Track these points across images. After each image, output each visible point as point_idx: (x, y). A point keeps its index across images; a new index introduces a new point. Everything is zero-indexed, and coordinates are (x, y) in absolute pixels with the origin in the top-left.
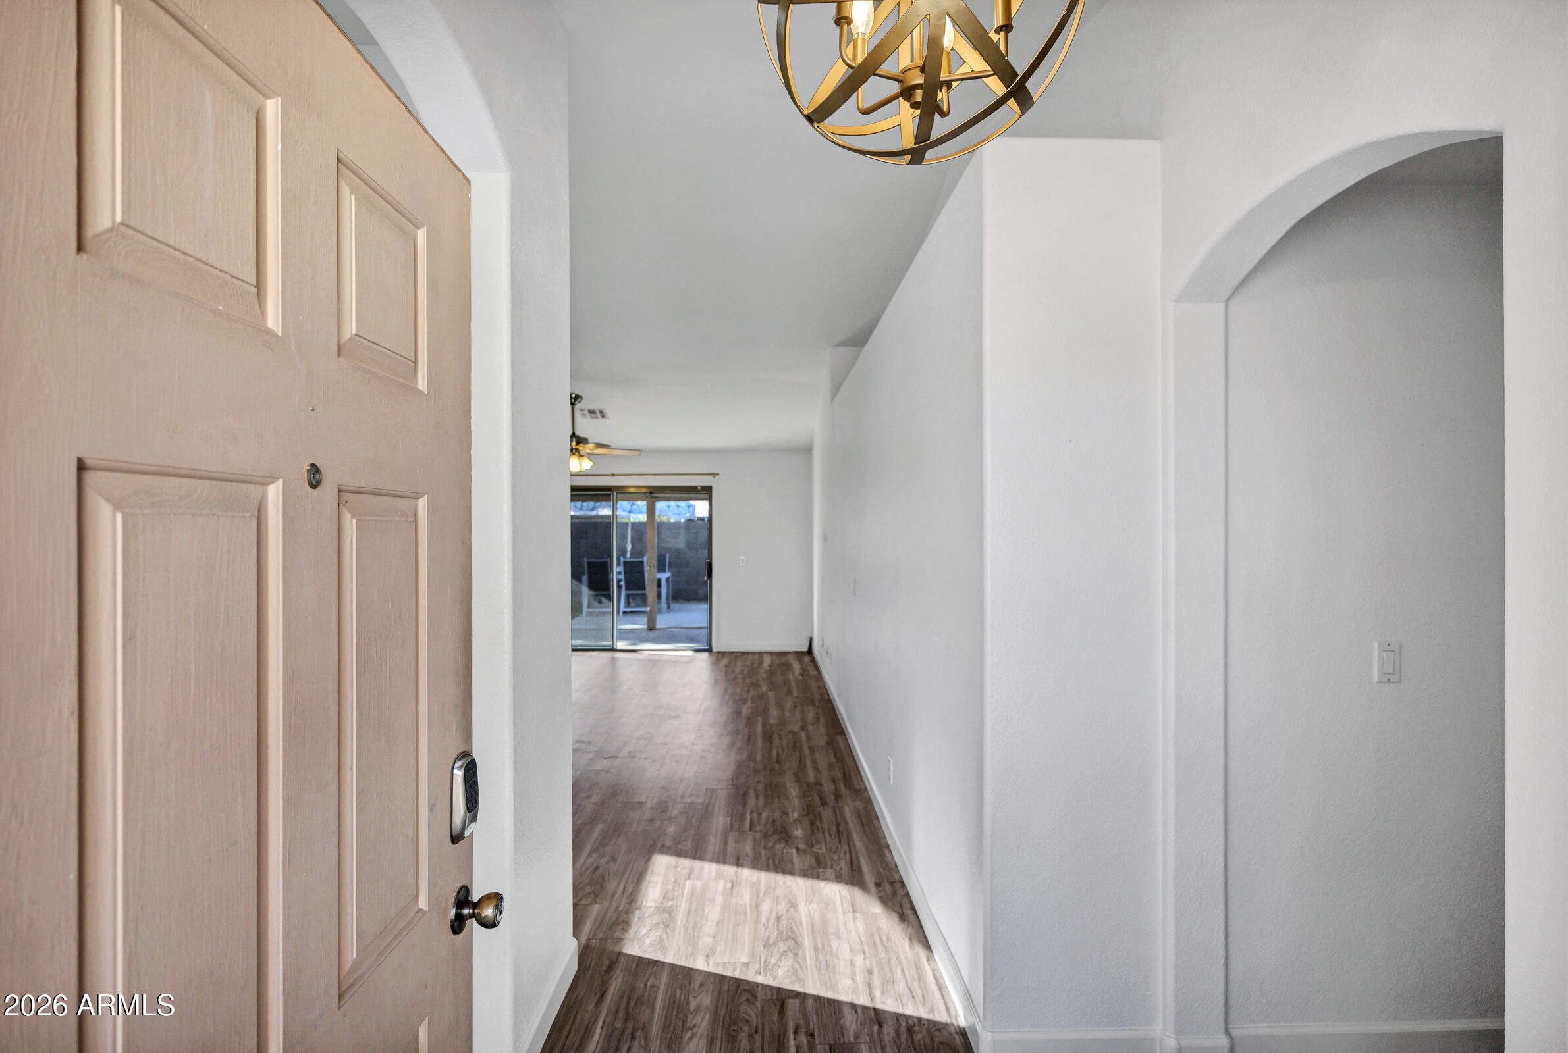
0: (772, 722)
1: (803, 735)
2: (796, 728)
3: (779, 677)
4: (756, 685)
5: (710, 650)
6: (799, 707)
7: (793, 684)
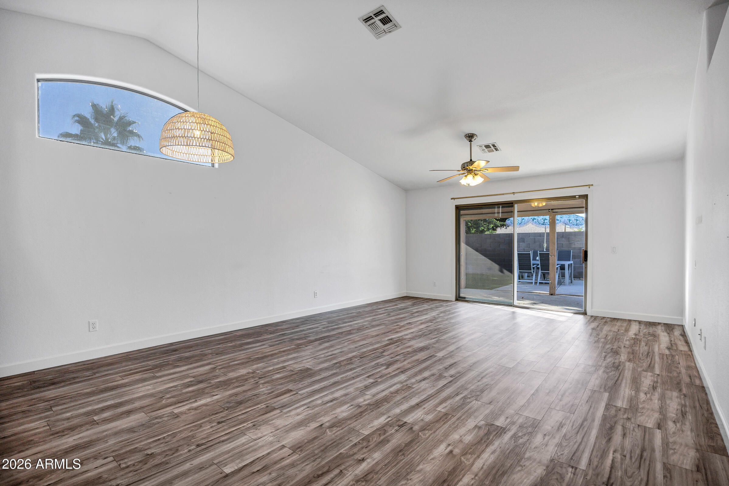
0: (619, 404)
1: (658, 435)
2: (650, 424)
3: (643, 348)
4: (616, 353)
5: (585, 313)
6: (659, 390)
7: (657, 358)
